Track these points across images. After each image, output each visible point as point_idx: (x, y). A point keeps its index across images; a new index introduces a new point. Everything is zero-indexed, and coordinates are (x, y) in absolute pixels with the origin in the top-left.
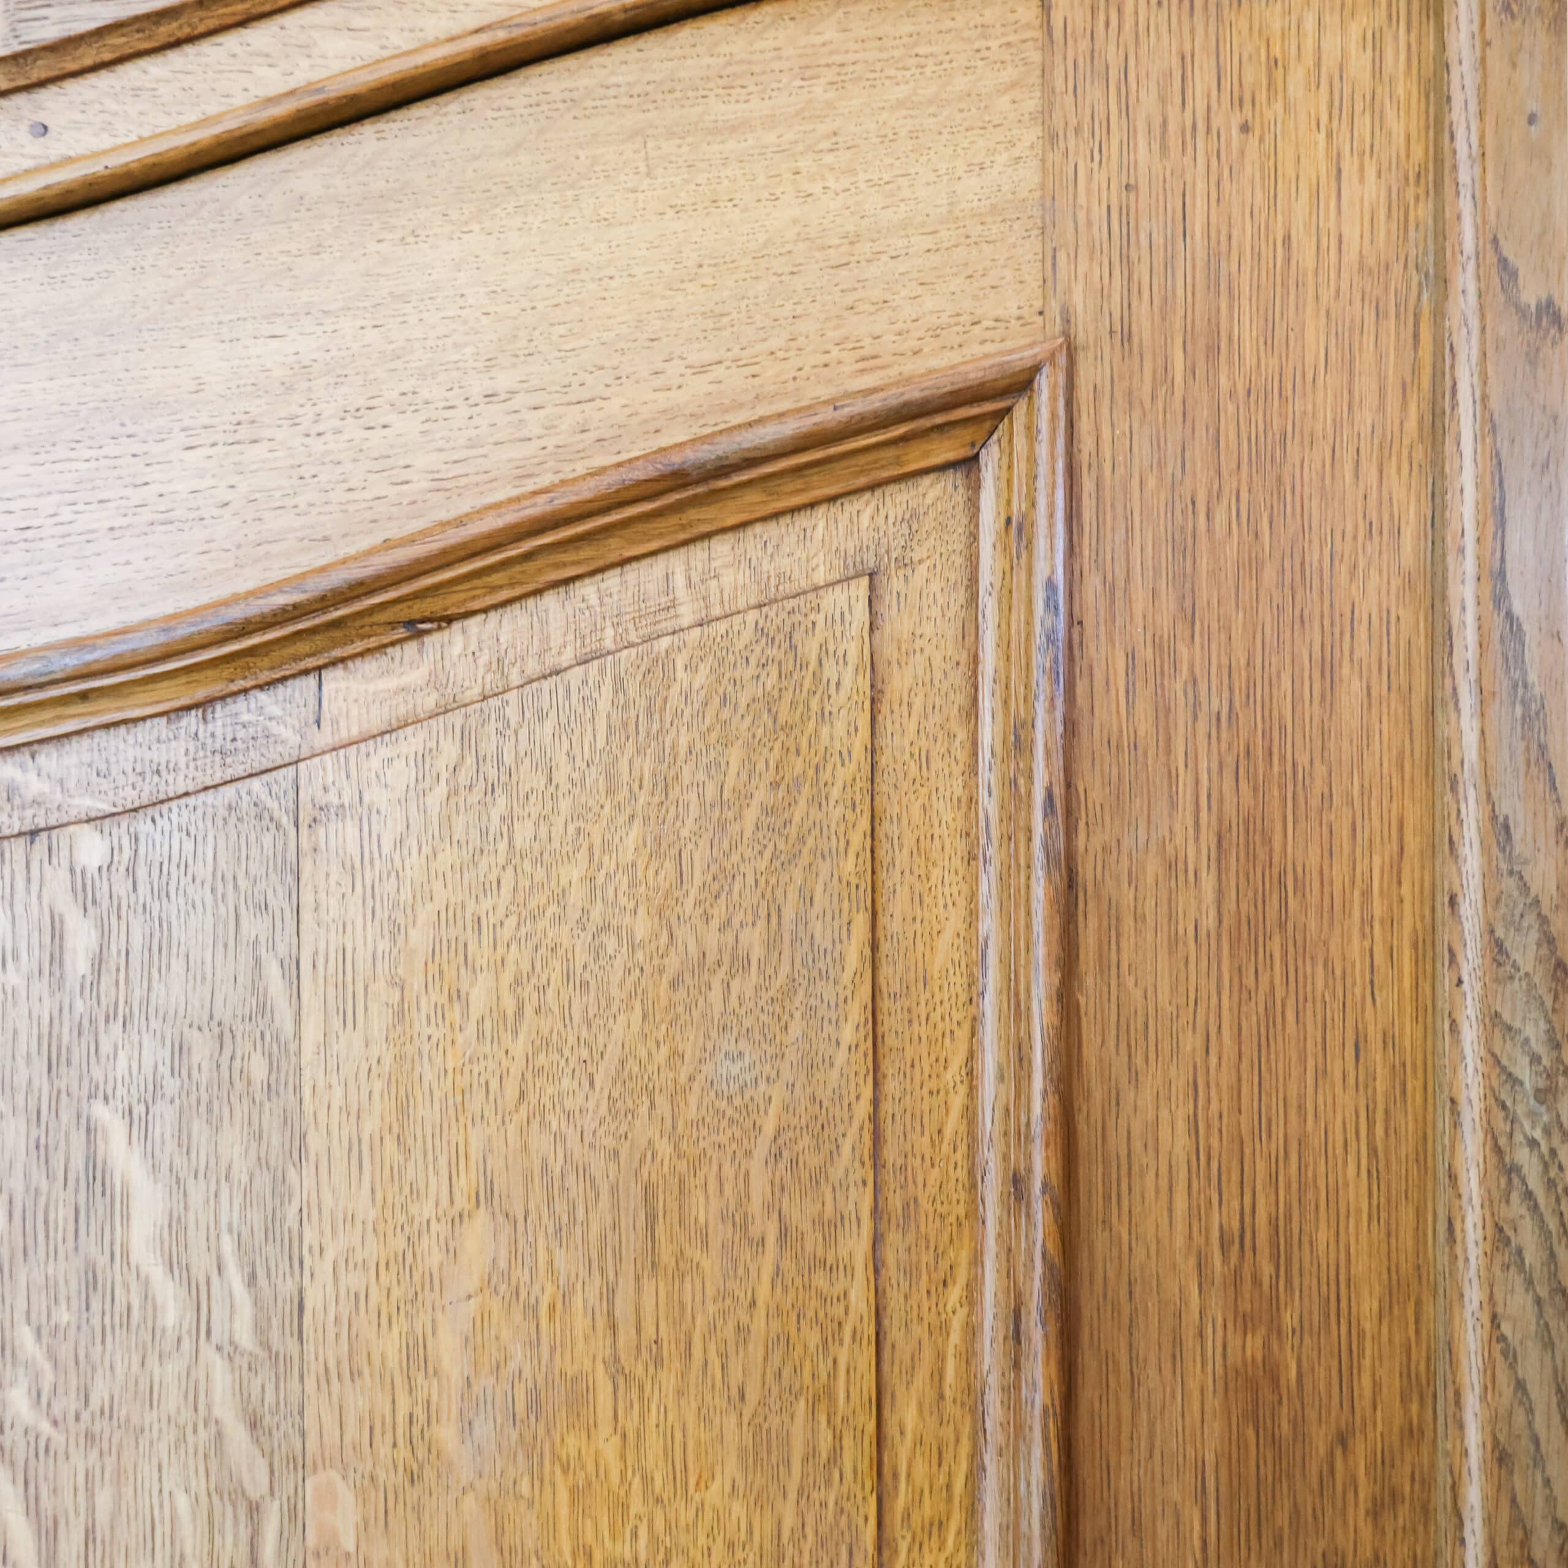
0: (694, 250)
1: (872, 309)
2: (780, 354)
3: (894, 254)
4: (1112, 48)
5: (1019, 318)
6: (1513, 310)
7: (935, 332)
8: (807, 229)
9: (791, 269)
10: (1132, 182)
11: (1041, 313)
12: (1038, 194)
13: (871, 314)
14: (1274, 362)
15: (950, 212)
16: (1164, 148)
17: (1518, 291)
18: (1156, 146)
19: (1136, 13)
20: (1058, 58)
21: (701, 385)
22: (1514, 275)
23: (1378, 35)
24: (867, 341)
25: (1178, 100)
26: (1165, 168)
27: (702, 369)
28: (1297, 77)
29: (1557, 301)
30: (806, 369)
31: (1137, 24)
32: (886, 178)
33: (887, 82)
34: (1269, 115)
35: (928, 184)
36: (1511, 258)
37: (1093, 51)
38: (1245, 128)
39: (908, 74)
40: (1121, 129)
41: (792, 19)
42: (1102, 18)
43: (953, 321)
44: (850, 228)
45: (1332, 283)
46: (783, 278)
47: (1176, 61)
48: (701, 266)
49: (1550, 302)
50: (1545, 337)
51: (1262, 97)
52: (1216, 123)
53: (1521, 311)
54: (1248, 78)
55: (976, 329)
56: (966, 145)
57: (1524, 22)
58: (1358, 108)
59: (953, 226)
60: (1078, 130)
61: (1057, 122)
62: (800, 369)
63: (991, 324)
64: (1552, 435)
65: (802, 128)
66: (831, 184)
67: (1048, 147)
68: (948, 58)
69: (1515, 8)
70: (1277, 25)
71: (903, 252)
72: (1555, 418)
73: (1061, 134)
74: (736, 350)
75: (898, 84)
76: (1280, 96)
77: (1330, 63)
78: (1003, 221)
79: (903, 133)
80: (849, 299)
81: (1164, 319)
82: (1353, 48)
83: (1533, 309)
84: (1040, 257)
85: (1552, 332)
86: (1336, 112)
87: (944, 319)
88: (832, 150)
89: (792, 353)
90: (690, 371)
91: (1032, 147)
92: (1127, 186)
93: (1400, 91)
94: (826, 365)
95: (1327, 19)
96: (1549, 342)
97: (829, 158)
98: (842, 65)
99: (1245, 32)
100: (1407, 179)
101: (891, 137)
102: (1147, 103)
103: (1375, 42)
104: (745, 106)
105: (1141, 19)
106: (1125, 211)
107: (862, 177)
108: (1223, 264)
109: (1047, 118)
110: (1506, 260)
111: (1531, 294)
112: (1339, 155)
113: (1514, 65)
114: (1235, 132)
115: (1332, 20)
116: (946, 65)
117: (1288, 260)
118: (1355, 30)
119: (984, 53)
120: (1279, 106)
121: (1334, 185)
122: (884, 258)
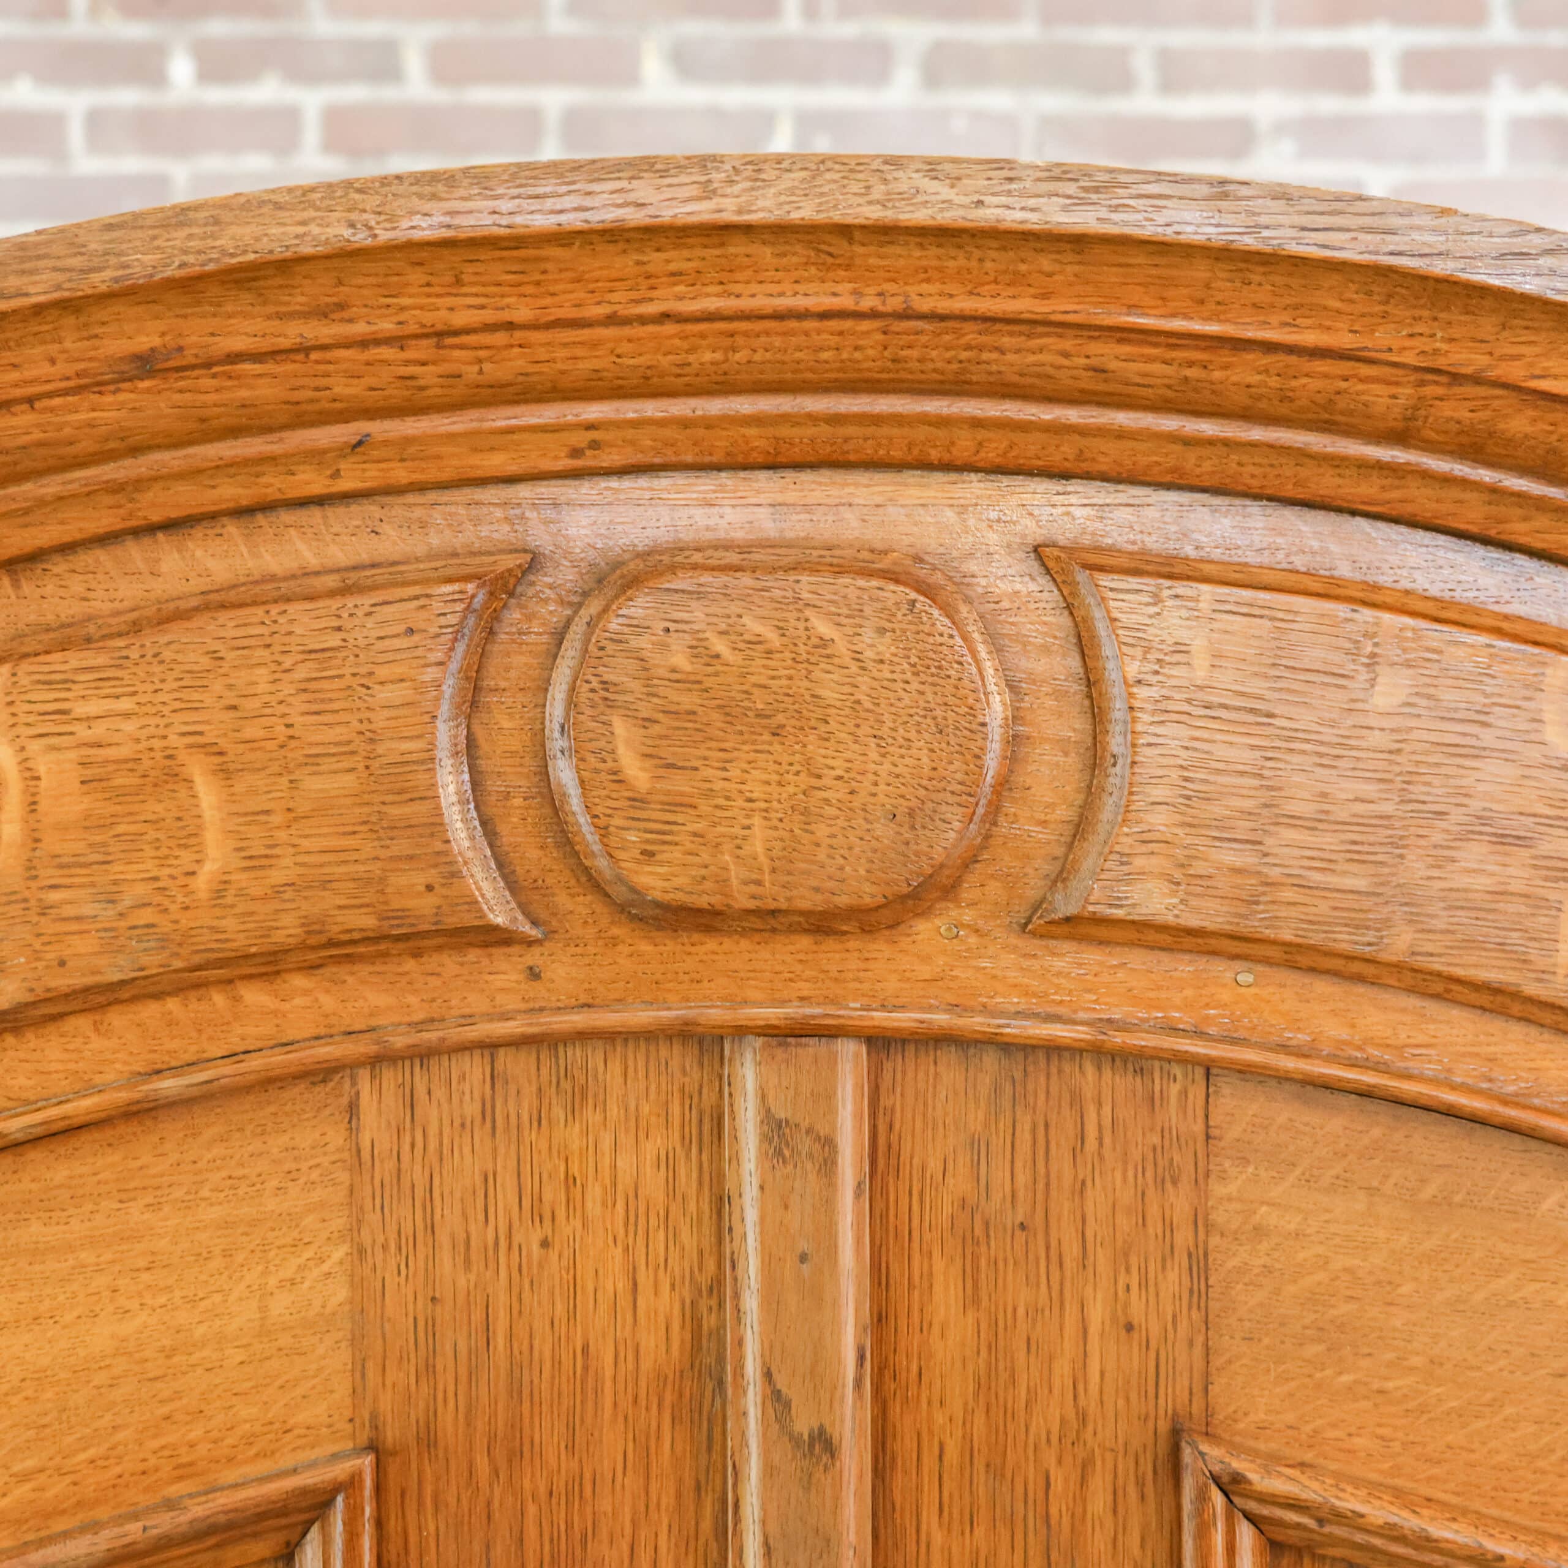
0: (17, 1365)
1: (189, 1418)
2: (100, 1463)
3: (209, 1366)
4: (418, 1168)
5: (330, 1426)
6: (786, 1438)
7: (249, 1440)
8: (125, 1344)
9: (110, 1382)
10: (437, 1295)
11: (351, 1420)
12: (347, 1308)
13: (187, 1423)
14: (574, 1465)
15: (261, 1326)
16: (467, 1262)
17: (791, 1421)
18: (460, 1260)
19: (441, 1134)
20: (367, 1177)
21: (23, 1491)
22: (788, 1405)
23: (671, 1155)
24: (183, 1450)
25: (481, 1217)
26: (468, 1281)
27: (24, 1477)
28: (595, 1192)
29: (828, 1429)
30: (126, 1475)
31: (441, 1144)
32: (201, 1295)
33: (203, 1204)
34: (568, 1230)
35: (241, 1299)
36: (784, 1390)
37: (399, 1170)
38: (545, 1244)
39: (223, 1195)
40: (425, 1244)
41: (110, 1145)
42: (407, 1139)
43: (266, 1429)
44: (167, 1342)
45: (630, 1390)
46: (103, 1390)
47: (478, 1180)
48: (23, 1380)
49: (822, 1431)
50: (818, 1463)
51: (561, 1213)
52: (517, 1238)
53: (795, 1440)
54: (547, 1196)
55: (288, 1437)
56: (277, 1262)
57: (795, 1166)
58: (653, 1222)
59: (266, 1340)
60: (385, 1248)
61: (366, 1236)
62: (120, 1476)
63: (303, 1431)
64: (825, 1556)
65: (120, 1248)
66: (148, 1301)
67: (357, 1262)
68: (261, 1179)
69: (787, 1153)
70: (576, 1144)
71: (218, 1364)
72: (828, 1541)
73: (369, 1251)
74: (58, 1459)
75: (211, 1205)
76: (579, 1213)
77: (625, 1180)
78: (314, 1334)
79: (217, 1251)
80: (165, 1410)
81: (468, 1425)
82: (649, 1170)
83: (806, 1437)
84: (350, 1367)
85: (824, 1459)
86: (631, 1228)
87: (258, 1428)
88: (148, 1269)
89: (112, 1461)
90: (14, 1479)
91: (341, 1263)
92: (433, 1299)
93: (692, 1206)
94: (144, 1473)
95: (622, 1137)
96: (821, 1468)
97: (145, 1277)
98: (159, 1188)
99: (545, 1152)
100: (700, 1291)
101: (205, 1255)
102: (449, 1221)
103: (668, 1162)
104: (65, 1228)
105: (446, 1141)
106: (432, 1324)
107: (178, 1294)
108: (526, 1372)
109: (355, 1234)
110: (779, 1391)
111: (803, 1425)
112: (634, 1268)
113: (786, 1207)
114: (535, 1247)
115: (627, 1141)
116: (258, 1186)
117: (586, 1368)
118: (651, 1148)
119: (294, 1175)
120: (578, 1223)
121: (630, 1298)
122: (200, 1371)
